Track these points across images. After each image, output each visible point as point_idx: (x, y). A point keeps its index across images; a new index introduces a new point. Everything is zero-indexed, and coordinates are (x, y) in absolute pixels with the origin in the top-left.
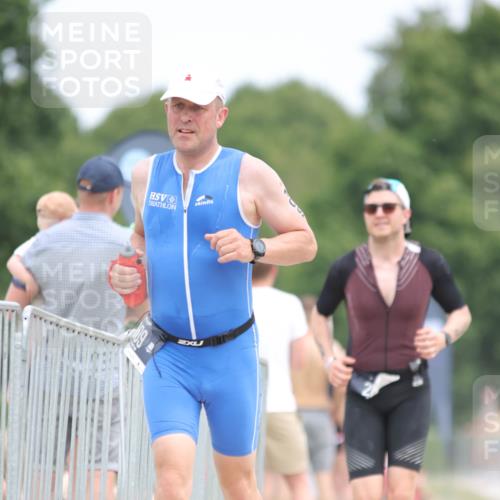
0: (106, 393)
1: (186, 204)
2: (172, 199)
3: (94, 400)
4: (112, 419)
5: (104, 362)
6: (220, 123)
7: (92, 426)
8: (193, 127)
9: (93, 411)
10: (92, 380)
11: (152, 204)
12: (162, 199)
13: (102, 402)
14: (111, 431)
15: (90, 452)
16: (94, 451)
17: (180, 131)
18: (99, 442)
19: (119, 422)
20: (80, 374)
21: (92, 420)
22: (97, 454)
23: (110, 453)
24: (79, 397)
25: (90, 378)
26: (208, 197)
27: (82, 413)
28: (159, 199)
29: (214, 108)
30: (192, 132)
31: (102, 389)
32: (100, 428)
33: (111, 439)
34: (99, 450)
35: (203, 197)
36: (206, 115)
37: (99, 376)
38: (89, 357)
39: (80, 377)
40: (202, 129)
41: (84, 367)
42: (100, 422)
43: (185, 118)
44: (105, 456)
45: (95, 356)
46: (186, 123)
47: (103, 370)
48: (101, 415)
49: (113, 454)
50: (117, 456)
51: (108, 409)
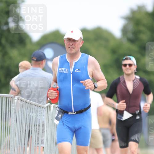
0: (40, 123)
1: (71, 72)
2: (67, 70)
3: (37, 125)
4: (42, 131)
5: (40, 113)
6: (81, 45)
7: (36, 133)
8: (73, 46)
9: (36, 128)
10: (36, 119)
11: (60, 72)
12: (63, 70)
13: (39, 126)
14: (42, 135)
15: (35, 141)
16: (36, 141)
17: (70, 48)
18: (38, 138)
19: (44, 132)
20: (32, 117)
21: (36, 131)
22: (37, 142)
23: (42, 141)
24: (32, 124)
25: (35, 118)
26: (79, 70)
27: (33, 129)
28: (62, 70)
29: (80, 41)
30: (73, 48)
31: (39, 122)
32: (39, 134)
33: (42, 137)
34: (38, 140)
35: (77, 70)
36: (78, 43)
37: (38, 117)
38: (35, 112)
39: (32, 118)
40: (76, 47)
41: (33, 115)
42: (39, 132)
43: (71, 44)
44: (40, 142)
45: (37, 112)
46: (71, 45)
47: (39, 116)
48: (39, 129)
49: (43, 142)
50: (44, 142)
51: (41, 128)
